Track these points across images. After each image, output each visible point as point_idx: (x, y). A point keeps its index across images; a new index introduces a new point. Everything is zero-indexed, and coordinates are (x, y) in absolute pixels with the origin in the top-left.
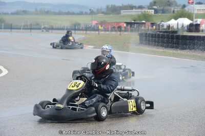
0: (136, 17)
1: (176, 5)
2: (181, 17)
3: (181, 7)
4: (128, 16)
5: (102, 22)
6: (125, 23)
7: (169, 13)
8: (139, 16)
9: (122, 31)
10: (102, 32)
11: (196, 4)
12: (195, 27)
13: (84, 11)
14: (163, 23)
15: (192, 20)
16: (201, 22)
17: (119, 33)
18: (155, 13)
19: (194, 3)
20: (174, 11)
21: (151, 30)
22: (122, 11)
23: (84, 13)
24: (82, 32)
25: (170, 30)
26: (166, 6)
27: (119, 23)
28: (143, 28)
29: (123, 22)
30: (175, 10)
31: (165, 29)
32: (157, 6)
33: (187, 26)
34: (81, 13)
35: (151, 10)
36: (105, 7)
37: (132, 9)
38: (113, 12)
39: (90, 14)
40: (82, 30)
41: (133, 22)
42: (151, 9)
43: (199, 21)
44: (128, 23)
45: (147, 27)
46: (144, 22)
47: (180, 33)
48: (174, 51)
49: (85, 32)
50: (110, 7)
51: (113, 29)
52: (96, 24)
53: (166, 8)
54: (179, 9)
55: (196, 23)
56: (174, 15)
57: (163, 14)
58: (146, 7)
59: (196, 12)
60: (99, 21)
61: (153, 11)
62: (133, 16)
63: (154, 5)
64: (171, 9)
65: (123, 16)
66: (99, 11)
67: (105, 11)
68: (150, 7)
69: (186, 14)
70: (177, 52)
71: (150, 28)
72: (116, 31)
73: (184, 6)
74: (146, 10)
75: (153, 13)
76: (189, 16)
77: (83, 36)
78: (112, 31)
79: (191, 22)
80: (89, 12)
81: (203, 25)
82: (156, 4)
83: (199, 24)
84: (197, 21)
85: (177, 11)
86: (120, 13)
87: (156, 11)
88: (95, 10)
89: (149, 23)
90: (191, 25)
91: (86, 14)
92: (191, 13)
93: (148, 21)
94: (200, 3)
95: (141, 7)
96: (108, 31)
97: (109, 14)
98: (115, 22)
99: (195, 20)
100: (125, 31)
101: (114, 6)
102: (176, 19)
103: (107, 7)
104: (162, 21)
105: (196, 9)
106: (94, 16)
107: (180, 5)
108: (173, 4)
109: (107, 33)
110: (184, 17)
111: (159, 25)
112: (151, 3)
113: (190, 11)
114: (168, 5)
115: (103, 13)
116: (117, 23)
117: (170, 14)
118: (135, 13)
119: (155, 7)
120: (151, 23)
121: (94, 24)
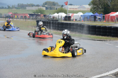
0: (35, 11)
1: (58, 5)
2: (60, 12)
4: (30, 10)
6: (29, 14)
8: (37, 11)
9: (27, 19)
10: (15, 19)
11: (69, 5)
12: (68, 18)
13: (4, 6)
14: (50, 15)
15: (67, 14)
16: (71, 15)
17: (25, 20)
18: (46, 9)
19: (68, 5)
20: (57, 9)
21: (44, 19)
22: (27, 7)
23: (4, 7)
24: (3, 19)
25: (54, 19)
26: (52, 5)
27: (25, 14)
28: (39, 18)
29: (27, 14)
31: (51, 19)
33: (64, 17)
34: (3, 8)
36: (17, 5)
37: (33, 7)
38: (21, 8)
39: (8, 8)
40: (3, 17)
41: (33, 14)
42: (44, 7)
43: (70, 15)
44: (30, 15)
45: (41, 17)
46: (40, 14)
47: (60, 21)
48: (56, 31)
49: (5, 19)
50: (20, 5)
51: (22, 18)
52: (12, 14)
54: (59, 8)
55: (69, 16)
56: (57, 10)
57: (51, 10)
58: (41, 6)
59: (69, 9)
61: (45, 8)
62: (33, 10)
63: (46, 5)
64: (55, 7)
65: (28, 11)
66: (13, 7)
67: (17, 7)
68: (43, 6)
69: (63, 10)
70: (58, 32)
71: (43, 18)
72: (23, 19)
73: (62, 6)
74: (41, 8)
75: (45, 9)
76: (65, 12)
77: (4, 21)
78: (21, 18)
79: (66, 15)
80: (7, 7)
81: (73, 17)
82: (47, 4)
83: (71, 17)
84: (69, 15)
85: (59, 9)
86: (26, 9)
87: (47, 8)
88: (11, 6)
89: (42, 15)
90: (66, 17)
91: (6, 8)
92: (66, 10)
93: (42, 14)
94: (71, 5)
95: (38, 6)
96: (19, 18)
97: (19, 9)
98: (23, 14)
99: (68, 14)
100: (29, 19)
101: (22, 4)
102: (58, 13)
103: (18, 5)
104: (50, 14)
105: (69, 8)
106: (10, 10)
107: (60, 6)
108: (56, 5)
109: (18, 20)
110: (62, 12)
111: (48, 16)
112: (44, 4)
113: (65, 9)
115: (15, 8)
116: (24, 14)
117: (54, 10)
118: (34, 9)
119: (46, 6)
120: (44, 15)
121: (10, 14)
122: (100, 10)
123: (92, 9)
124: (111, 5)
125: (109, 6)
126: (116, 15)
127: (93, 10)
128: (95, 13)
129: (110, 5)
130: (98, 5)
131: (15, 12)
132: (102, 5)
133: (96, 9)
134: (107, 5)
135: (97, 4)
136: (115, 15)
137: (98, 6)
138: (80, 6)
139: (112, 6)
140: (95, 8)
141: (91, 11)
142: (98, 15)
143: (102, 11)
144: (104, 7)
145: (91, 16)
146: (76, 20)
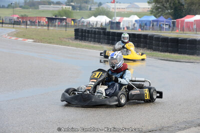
0: (57, 13)
1: (93, 3)
2: (100, 15)
3: (97, 5)
4: (47, 11)
5: (22, 16)
6: (46, 18)
7: (86, 10)
8: (59, 12)
11: (111, 3)
12: (115, 25)
15: (111, 18)
16: (119, 20)
22: (40, 6)
24: (7, 25)
26: (83, 3)
27: (41, 17)
28: (64, 24)
29: (44, 17)
30: (92, 7)
32: (74, 3)
35: (69, 7)
37: (50, 5)
38: (31, 6)
39: (7, 8)
41: (54, 17)
42: (69, 5)
43: (117, 19)
44: (49, 18)
46: (65, 17)
50: (28, 1)
52: (18, 18)
53: (84, 5)
54: (95, 7)
57: (81, 11)
58: (64, 3)
60: (20, 15)
61: (71, 7)
62: (53, 11)
63: (72, 2)
64: (88, 6)
65: (43, 11)
66: (17, 5)
67: (23, 5)
73: (100, 4)
74: (64, 7)
75: (71, 9)
79: (110, 20)
81: (121, 24)
82: (74, 1)
86: (38, 8)
87: (74, 8)
89: (69, 20)
90: (111, 23)
92: (109, 11)
93: (69, 17)
95: (58, 3)
97: (27, 8)
98: (36, 17)
102: (96, 16)
103: (25, 1)
104: (82, 18)
105: (112, 7)
107: (96, 3)
110: (103, 15)
111: (79, 21)
114: (85, 2)
115: (21, 7)
116: (39, 17)
118: (53, 8)
119: (72, 4)
120: (72, 20)
121: (15, 17)
122: (167, 12)
123: (154, 10)
124: (186, 3)
125: (183, 5)
126: (195, 21)
127: (156, 12)
128: (159, 16)
129: (183, 3)
130: (164, 2)
131: (23, 14)
132: (170, 4)
133: (160, 10)
134: (179, 2)
135: (162, 2)
136: (193, 21)
137: (163, 5)
138: (129, 4)
139: (187, 5)
140: (159, 8)
141: (151, 14)
142: (165, 20)
143: (170, 14)
144: (173, 7)
145: (153, 21)
146: (128, 28)
